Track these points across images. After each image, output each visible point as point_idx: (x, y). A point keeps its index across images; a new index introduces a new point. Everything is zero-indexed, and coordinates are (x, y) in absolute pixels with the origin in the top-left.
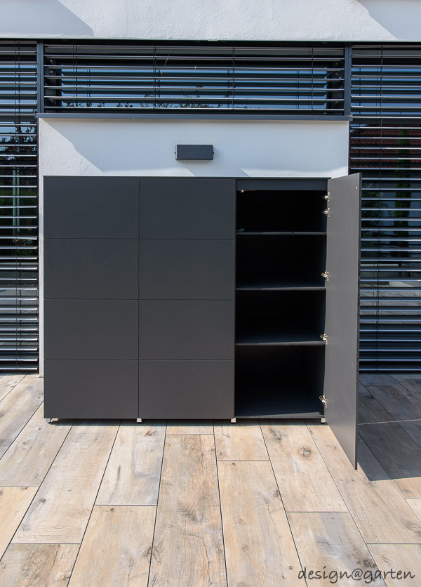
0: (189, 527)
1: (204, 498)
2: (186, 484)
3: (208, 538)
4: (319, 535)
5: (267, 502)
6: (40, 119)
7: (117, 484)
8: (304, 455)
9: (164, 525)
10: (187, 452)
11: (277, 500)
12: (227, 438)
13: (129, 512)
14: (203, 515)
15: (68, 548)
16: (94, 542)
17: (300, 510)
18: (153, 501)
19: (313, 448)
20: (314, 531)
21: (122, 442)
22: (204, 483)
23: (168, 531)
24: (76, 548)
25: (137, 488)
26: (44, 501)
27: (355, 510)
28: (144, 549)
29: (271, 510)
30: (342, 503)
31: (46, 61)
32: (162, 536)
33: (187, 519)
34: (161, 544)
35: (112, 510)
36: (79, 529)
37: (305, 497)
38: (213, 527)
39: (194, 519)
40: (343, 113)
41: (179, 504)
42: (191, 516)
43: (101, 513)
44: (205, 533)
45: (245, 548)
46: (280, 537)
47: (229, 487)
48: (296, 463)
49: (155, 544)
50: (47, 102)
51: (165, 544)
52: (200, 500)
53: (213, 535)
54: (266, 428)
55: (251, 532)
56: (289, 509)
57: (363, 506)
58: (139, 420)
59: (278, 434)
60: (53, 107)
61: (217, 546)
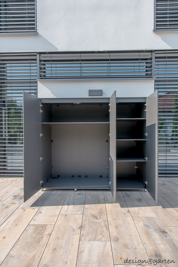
0: (95, 220)
1: (101, 212)
2: (94, 208)
3: (102, 224)
4: (145, 224)
5: (125, 214)
6: (38, 82)
7: (68, 208)
8: (138, 201)
9: (86, 220)
10: (94, 199)
11: (128, 213)
12: (109, 196)
13: (72, 216)
14: (100, 217)
15: (50, 226)
16: (59, 224)
17: (137, 216)
18: (81, 213)
19: (142, 199)
20: (143, 222)
21: (69, 196)
22: (100, 208)
23: (87, 222)
24: (53, 226)
25: (75, 210)
26: (41, 213)
27: (159, 217)
28: (78, 227)
29: (126, 216)
30: (153, 214)
31: (40, 61)
32: (85, 223)
33: (94, 218)
34: (85, 225)
35: (66, 215)
36: (54, 221)
37: (139, 213)
38: (104, 221)
39: (97, 218)
40: (152, 77)
41: (91, 214)
42: (95, 217)
43: (62, 216)
44: (101, 222)
45: (116, 227)
46: (130, 224)
47: (110, 209)
48: (136, 203)
49: (82, 225)
50: (41, 76)
51: (86, 225)
52: (99, 213)
53: (104, 223)
54: (124, 192)
55: (119, 222)
56: (133, 216)
57: (162, 215)
58: (76, 190)
59: (128, 195)
60: (43, 77)
61: (106, 226)
